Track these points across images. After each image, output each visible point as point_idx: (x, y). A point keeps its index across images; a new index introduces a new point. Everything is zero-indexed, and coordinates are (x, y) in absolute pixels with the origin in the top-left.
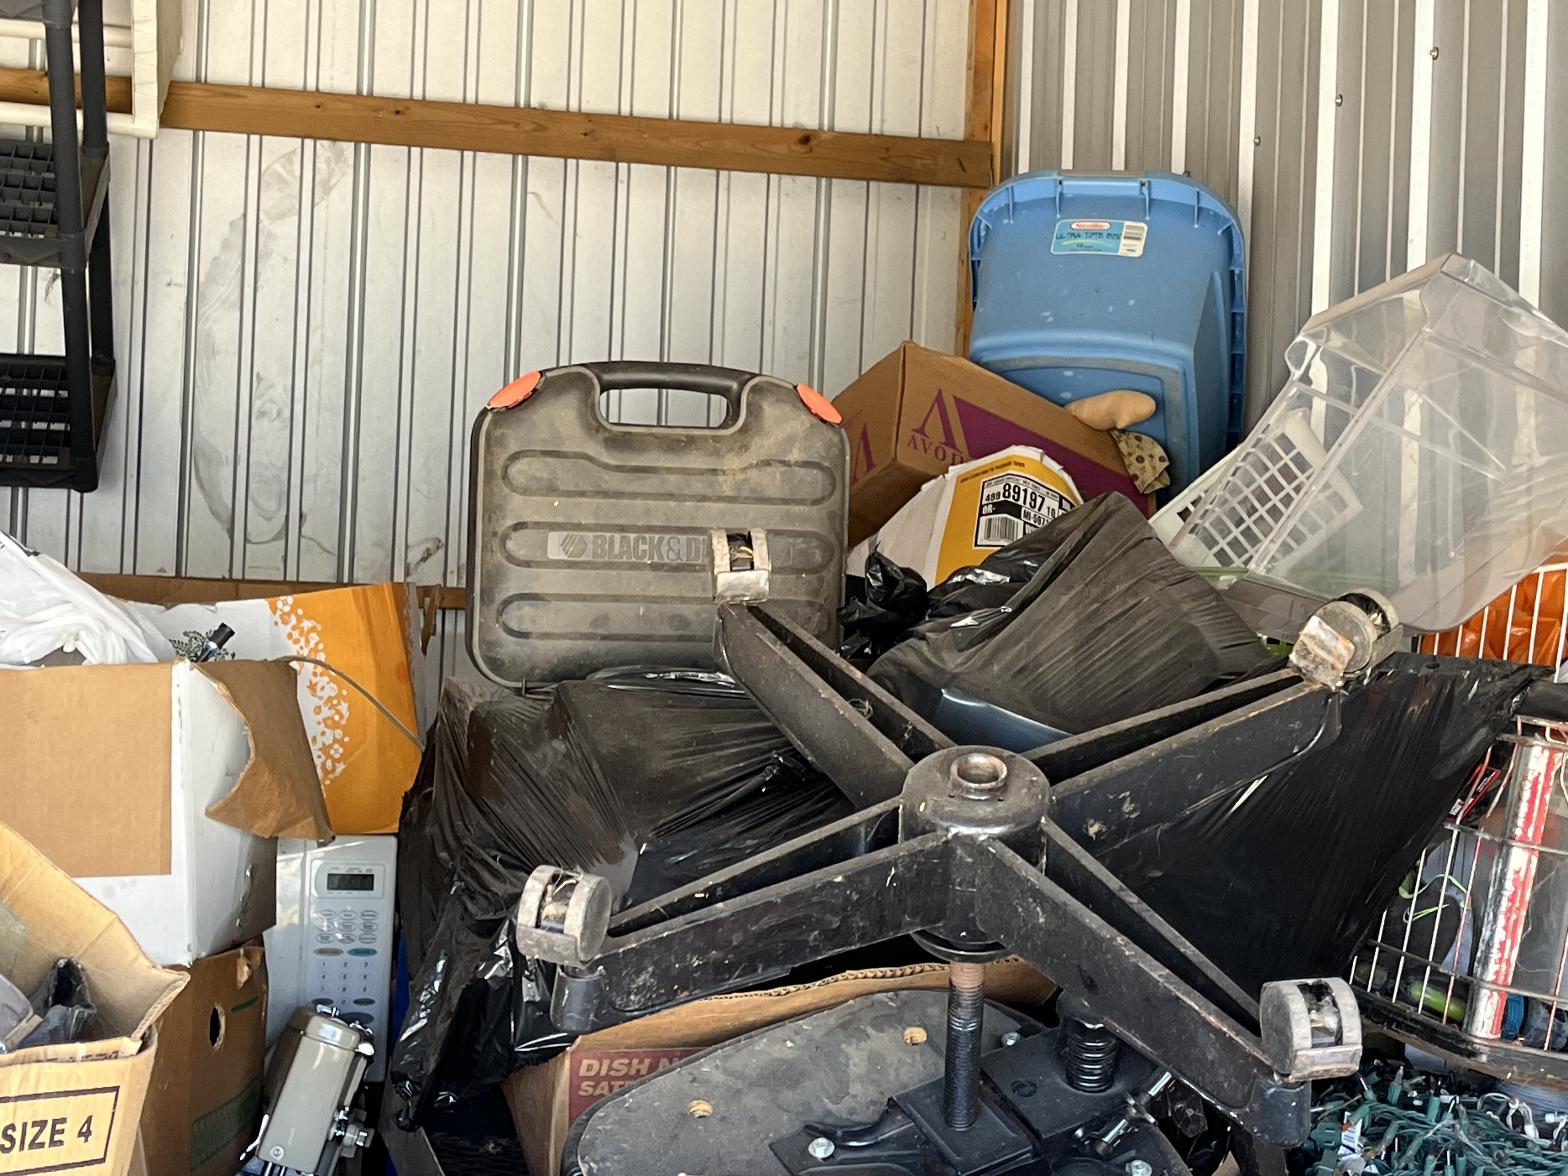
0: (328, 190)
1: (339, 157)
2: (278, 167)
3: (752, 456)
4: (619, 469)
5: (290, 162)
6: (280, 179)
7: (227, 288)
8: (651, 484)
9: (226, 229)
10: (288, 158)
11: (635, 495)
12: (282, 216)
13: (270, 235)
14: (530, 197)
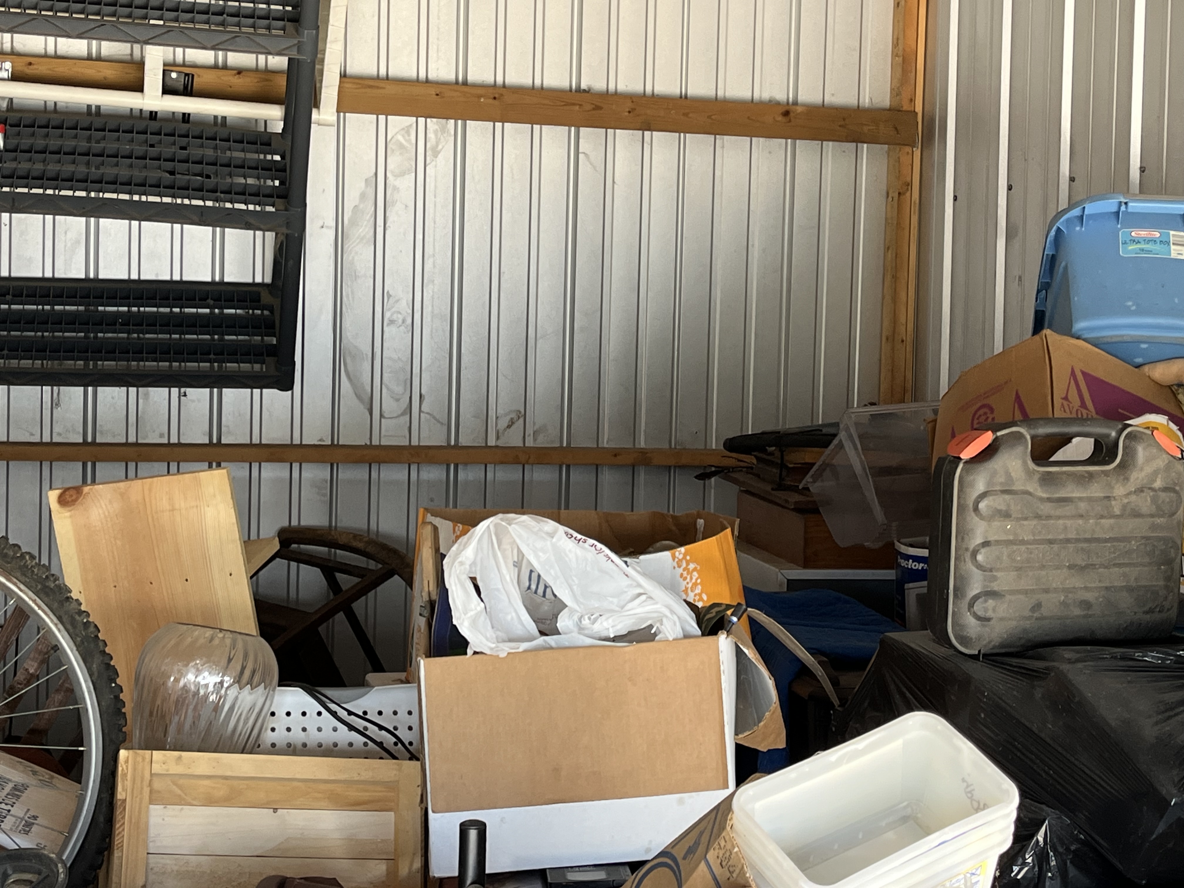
0: (436, 154)
1: (443, 130)
2: (400, 138)
3: (1132, 487)
4: (1049, 500)
5: (408, 133)
6: (401, 146)
7: (364, 229)
8: (1069, 510)
9: (363, 185)
10: (407, 130)
11: (1059, 518)
12: (402, 174)
13: (396, 189)
14: (581, 156)
